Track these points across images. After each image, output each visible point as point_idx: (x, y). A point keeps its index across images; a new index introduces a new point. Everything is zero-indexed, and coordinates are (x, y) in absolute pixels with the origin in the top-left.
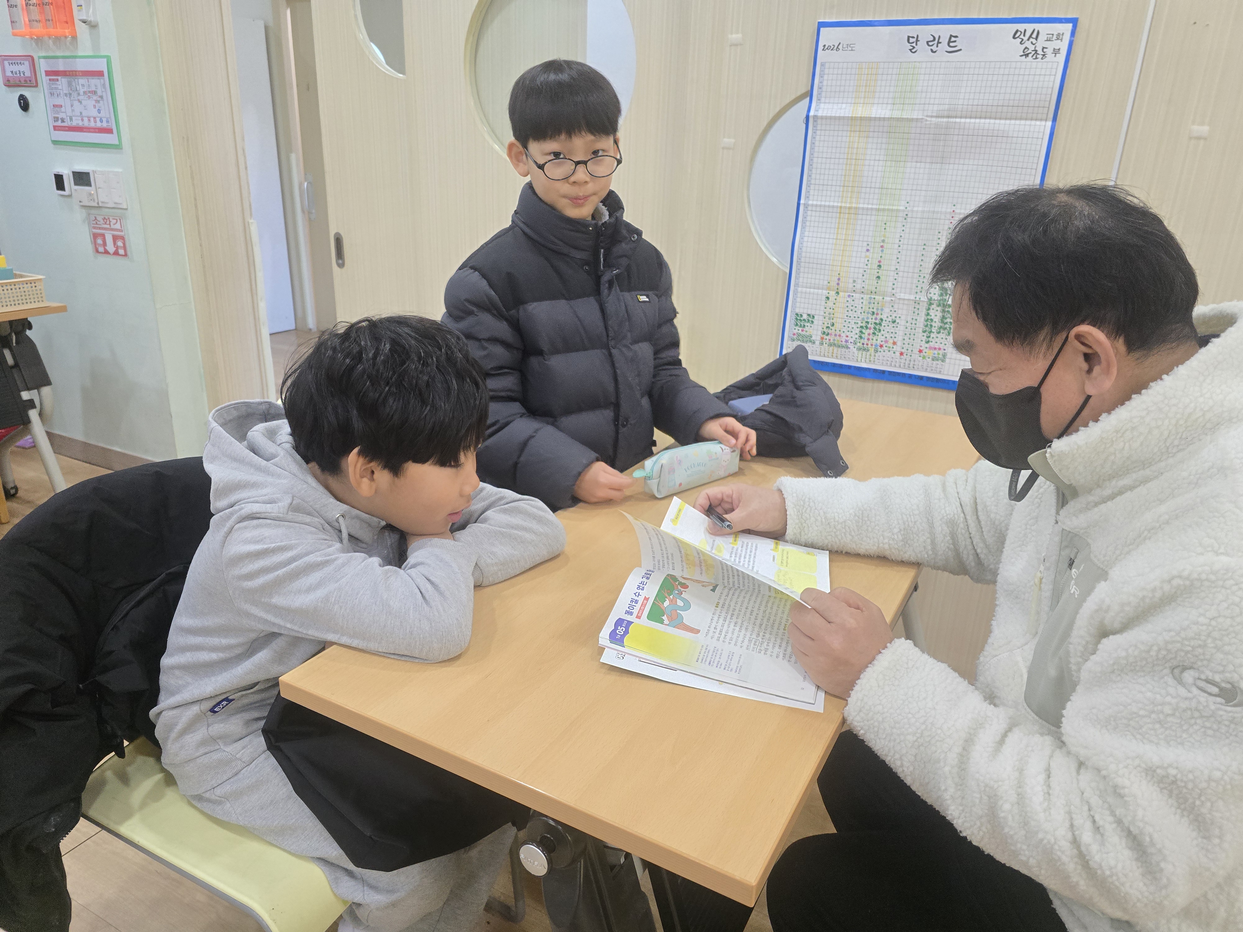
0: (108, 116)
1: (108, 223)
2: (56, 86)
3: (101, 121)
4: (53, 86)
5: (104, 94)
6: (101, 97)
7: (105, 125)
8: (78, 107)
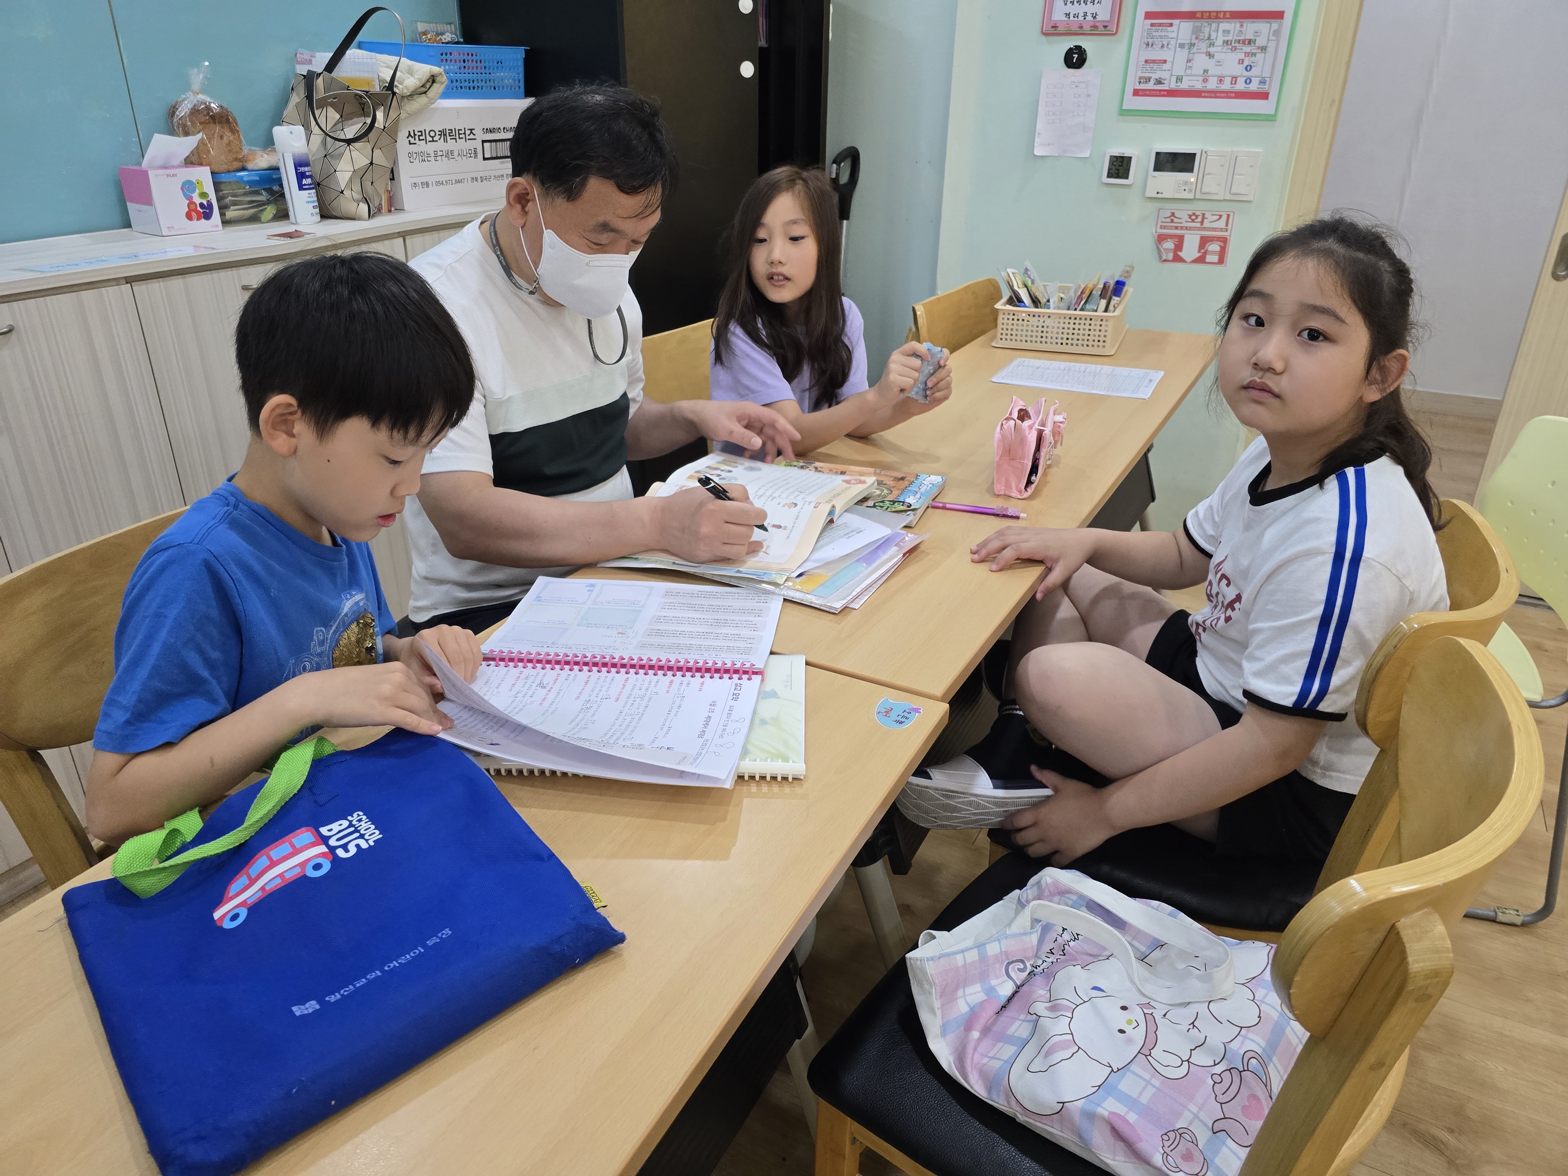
0: (1267, 74)
1: (1200, 219)
2: (1163, 34)
3: (1248, 81)
4: (1154, 34)
5: (1272, 46)
6: (1263, 49)
7: (1254, 87)
8: (1201, 62)
